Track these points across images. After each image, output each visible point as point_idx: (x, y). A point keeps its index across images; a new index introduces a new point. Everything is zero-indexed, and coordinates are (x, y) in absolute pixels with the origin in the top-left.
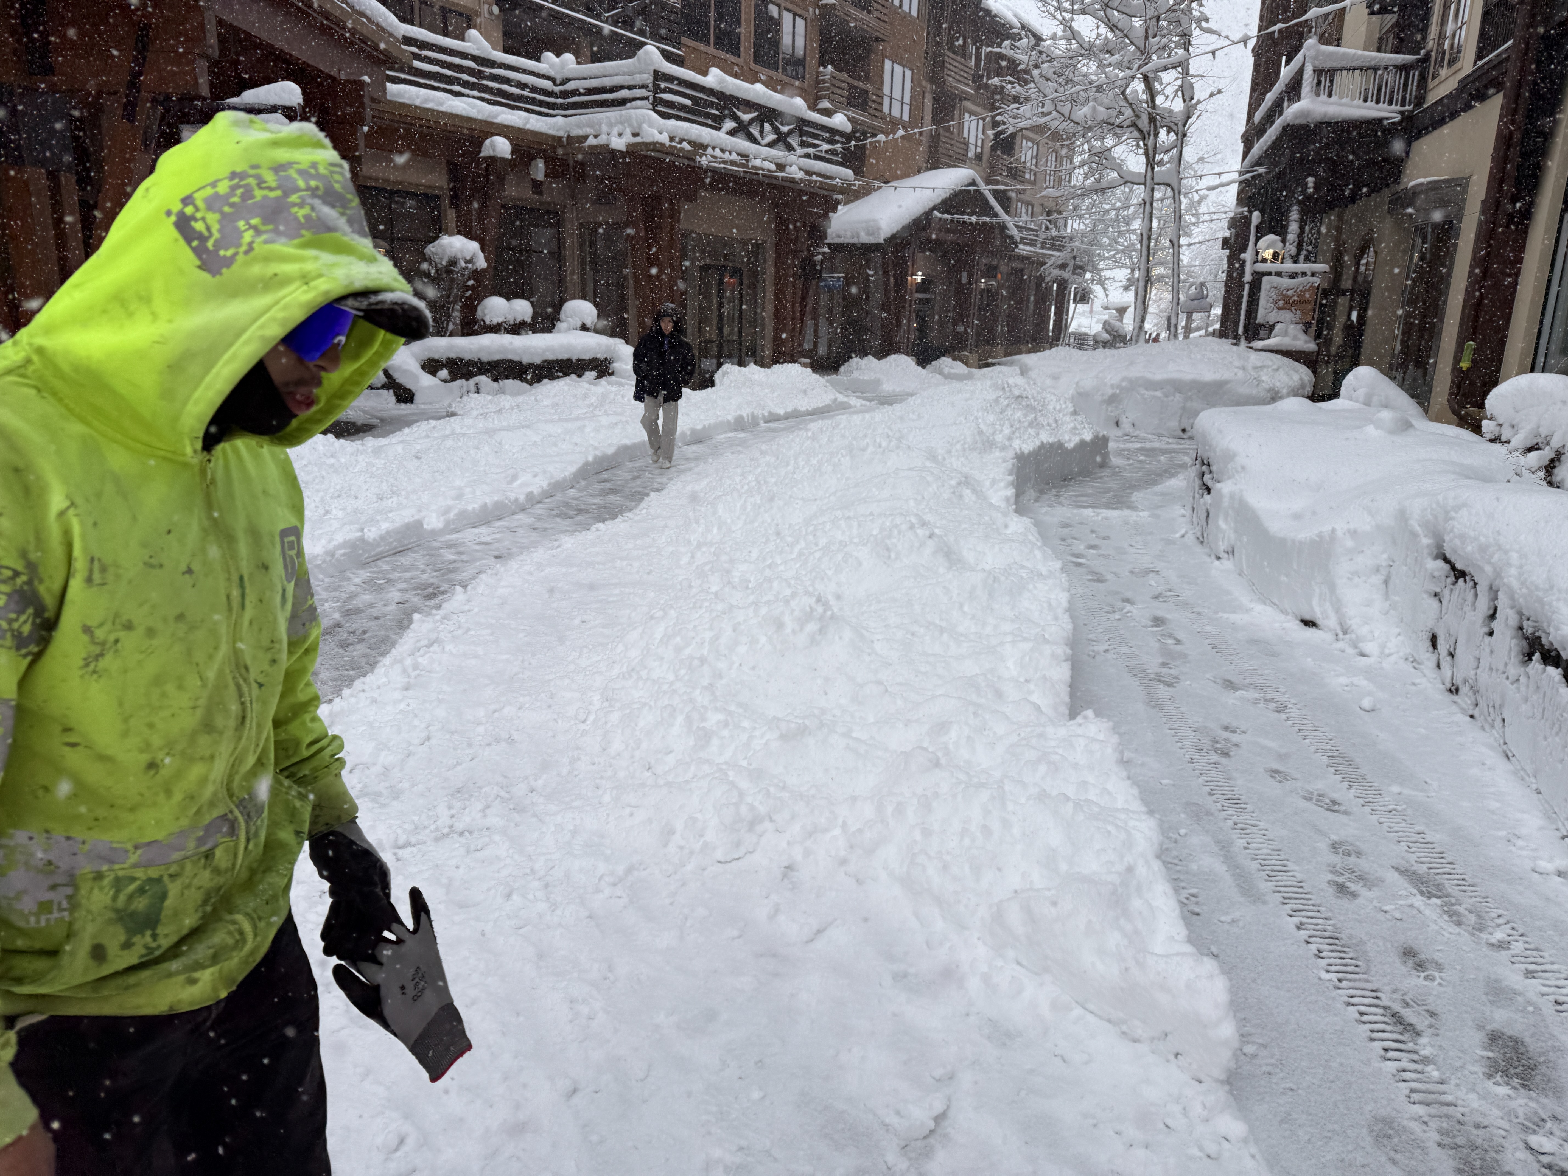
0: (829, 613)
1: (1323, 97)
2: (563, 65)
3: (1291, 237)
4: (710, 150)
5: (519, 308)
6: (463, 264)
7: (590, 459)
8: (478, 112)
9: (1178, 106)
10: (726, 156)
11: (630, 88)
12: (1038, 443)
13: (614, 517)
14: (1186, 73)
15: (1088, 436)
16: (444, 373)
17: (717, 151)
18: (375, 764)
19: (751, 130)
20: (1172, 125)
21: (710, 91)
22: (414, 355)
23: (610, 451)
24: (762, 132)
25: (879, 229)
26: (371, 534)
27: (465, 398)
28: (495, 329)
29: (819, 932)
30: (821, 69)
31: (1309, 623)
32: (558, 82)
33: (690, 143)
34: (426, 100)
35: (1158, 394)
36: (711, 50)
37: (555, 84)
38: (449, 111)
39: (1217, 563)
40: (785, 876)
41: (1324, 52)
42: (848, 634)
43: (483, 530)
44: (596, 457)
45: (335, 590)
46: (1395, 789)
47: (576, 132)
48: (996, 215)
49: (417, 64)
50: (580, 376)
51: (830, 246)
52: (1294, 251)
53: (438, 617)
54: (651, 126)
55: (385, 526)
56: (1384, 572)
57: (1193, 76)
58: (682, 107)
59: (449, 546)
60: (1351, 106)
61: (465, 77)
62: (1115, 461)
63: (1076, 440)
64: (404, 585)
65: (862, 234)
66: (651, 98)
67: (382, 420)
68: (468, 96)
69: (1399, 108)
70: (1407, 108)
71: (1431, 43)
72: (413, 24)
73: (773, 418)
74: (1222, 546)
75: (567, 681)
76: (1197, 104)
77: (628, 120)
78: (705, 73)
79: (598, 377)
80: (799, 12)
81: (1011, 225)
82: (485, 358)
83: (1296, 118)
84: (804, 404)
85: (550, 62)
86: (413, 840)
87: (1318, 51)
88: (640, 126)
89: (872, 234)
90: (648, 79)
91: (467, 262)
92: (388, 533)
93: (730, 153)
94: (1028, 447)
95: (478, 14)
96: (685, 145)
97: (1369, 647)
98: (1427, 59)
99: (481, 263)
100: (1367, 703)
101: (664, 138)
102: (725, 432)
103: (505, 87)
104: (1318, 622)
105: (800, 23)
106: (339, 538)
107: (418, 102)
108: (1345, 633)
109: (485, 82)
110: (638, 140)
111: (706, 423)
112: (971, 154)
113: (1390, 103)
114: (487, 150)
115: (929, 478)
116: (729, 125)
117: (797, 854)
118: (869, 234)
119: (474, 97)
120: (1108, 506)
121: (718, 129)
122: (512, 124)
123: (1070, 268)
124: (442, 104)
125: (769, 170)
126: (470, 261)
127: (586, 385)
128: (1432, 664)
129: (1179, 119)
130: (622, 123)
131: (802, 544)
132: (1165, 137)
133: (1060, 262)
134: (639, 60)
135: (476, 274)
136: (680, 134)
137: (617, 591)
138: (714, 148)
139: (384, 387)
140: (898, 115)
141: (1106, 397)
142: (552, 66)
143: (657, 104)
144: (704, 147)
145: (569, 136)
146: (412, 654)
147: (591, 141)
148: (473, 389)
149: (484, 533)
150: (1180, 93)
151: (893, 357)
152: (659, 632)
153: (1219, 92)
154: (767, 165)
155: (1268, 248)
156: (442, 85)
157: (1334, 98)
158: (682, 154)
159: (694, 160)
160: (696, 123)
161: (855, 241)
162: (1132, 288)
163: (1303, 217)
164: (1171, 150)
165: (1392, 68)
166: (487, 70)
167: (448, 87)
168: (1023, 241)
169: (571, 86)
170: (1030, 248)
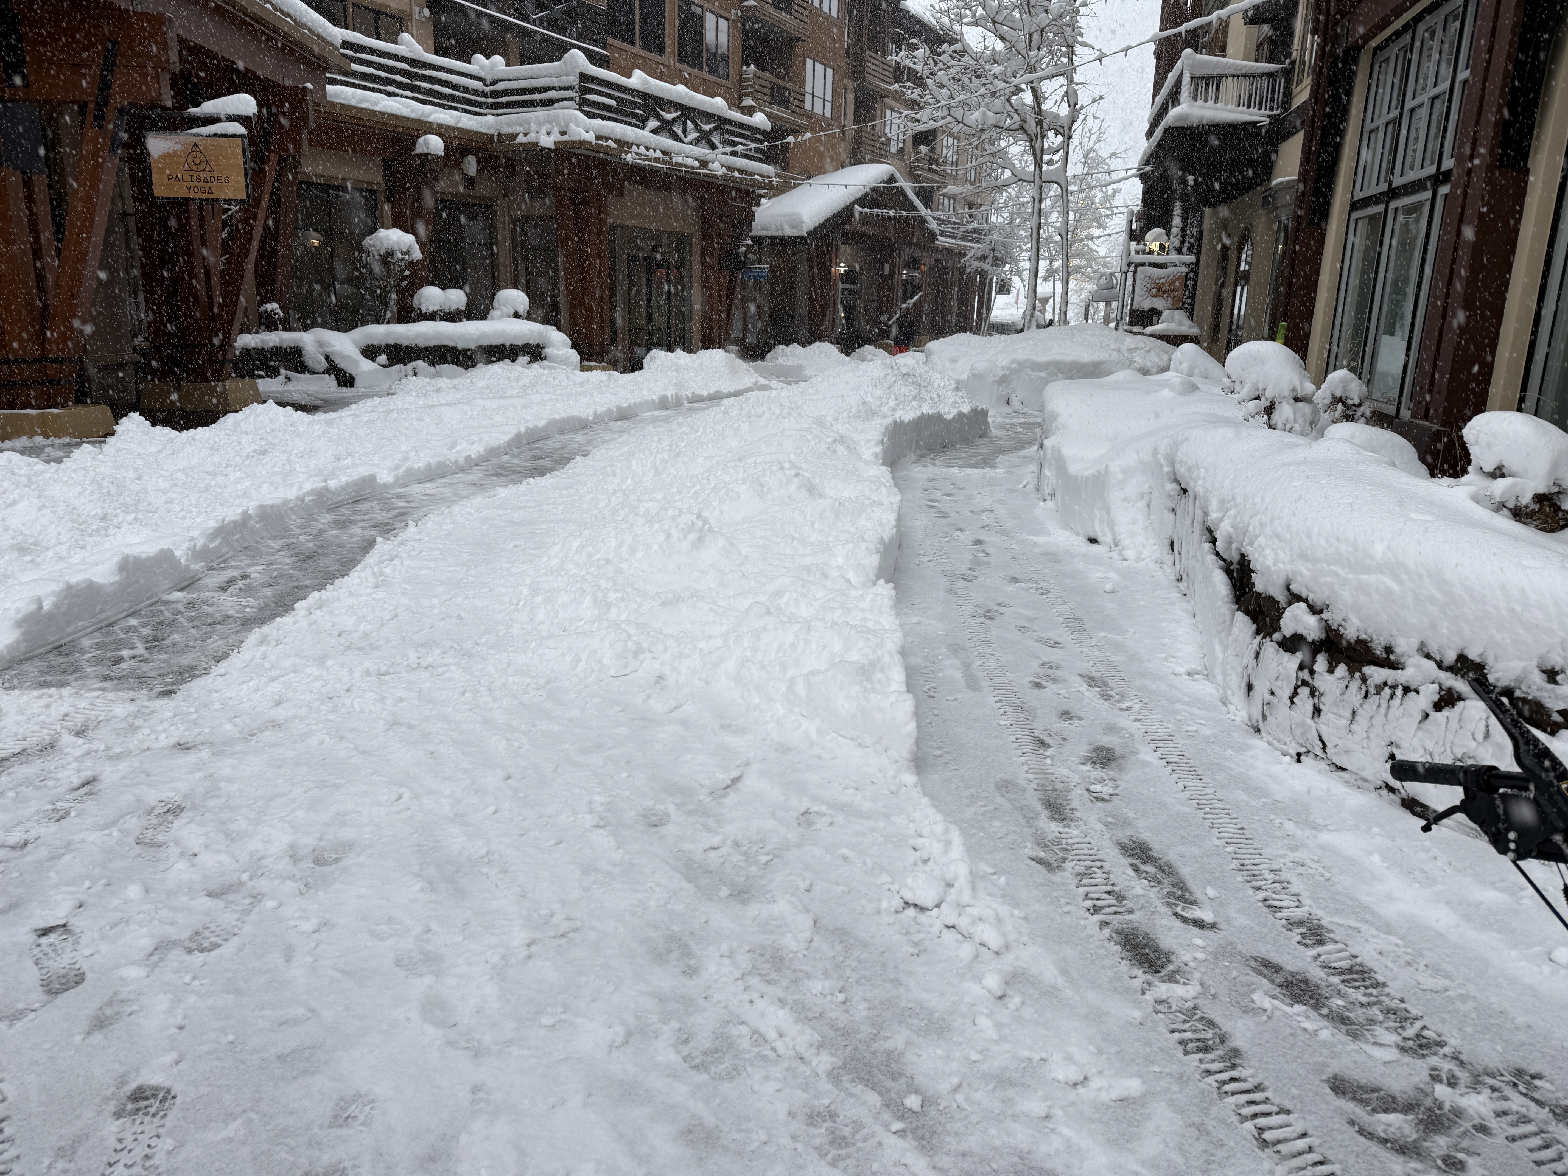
0: (707, 527)
1: (1200, 102)
2: (493, 66)
3: (1175, 230)
4: (634, 148)
5: (453, 297)
6: (400, 256)
7: (523, 430)
8: (412, 111)
9: (1064, 110)
10: (651, 153)
11: (557, 89)
12: (918, 413)
13: (542, 475)
14: (1071, 80)
15: (966, 409)
16: (383, 359)
17: (642, 148)
18: (356, 631)
19: (675, 129)
20: (1059, 128)
21: (634, 92)
22: (354, 342)
23: (541, 424)
24: (685, 131)
25: (801, 222)
26: (333, 484)
27: (404, 381)
28: (431, 317)
29: (676, 708)
30: (744, 68)
31: (1093, 541)
32: (488, 83)
33: (616, 141)
34: (362, 100)
35: (1043, 374)
36: (637, 50)
37: (486, 85)
38: (384, 110)
39: (1042, 504)
40: (657, 682)
41: (1200, 60)
42: (721, 542)
43: (428, 485)
44: (527, 428)
45: (306, 527)
46: (1102, 634)
47: (506, 130)
48: (915, 209)
49: (355, 67)
50: (513, 361)
51: (754, 239)
52: (1177, 243)
53: (396, 543)
54: (578, 125)
55: (344, 479)
56: (1147, 498)
57: (1077, 84)
58: (609, 108)
59: (399, 497)
60: (1226, 110)
61: (398, 78)
62: (994, 431)
63: (955, 412)
64: (363, 524)
65: (786, 227)
66: (577, 99)
67: (325, 401)
68: (401, 96)
69: (1268, 112)
70: (1275, 112)
71: (1295, 53)
72: (346, 28)
73: (696, 399)
74: (1047, 490)
75: (502, 581)
76: (1081, 109)
77: (556, 120)
78: (629, 76)
79: (530, 362)
80: (722, 13)
81: (930, 219)
82: (422, 344)
83: (1177, 121)
84: (726, 386)
85: (480, 64)
86: (391, 670)
87: (1194, 59)
88: (567, 126)
89: (796, 227)
90: (574, 80)
91: (403, 254)
92: (347, 484)
93: (655, 150)
94: (908, 415)
95: (410, 15)
96: (611, 143)
97: (1130, 554)
98: (1291, 69)
99: (417, 255)
100: (1109, 587)
101: (590, 137)
102: (650, 411)
103: (437, 87)
104: (1100, 539)
105: (723, 24)
106: (308, 487)
107: (353, 103)
108: (1116, 546)
109: (417, 83)
110: (565, 138)
111: (632, 402)
112: (893, 150)
113: (1260, 108)
114: (420, 148)
115: (809, 437)
116: (653, 124)
117: (667, 670)
118: (792, 227)
119: (407, 97)
120: (975, 466)
121: (643, 128)
122: (445, 123)
123: (989, 260)
124: (376, 104)
125: (692, 167)
126: (408, 252)
127: (520, 369)
128: (1170, 563)
129: (1065, 123)
130: (550, 122)
131: (698, 487)
132: (1053, 140)
133: (980, 254)
134: (566, 63)
135: (411, 264)
136: (605, 132)
137: (544, 526)
138: (638, 146)
139: (327, 372)
140: (820, 112)
141: (997, 378)
142: (482, 67)
143: (583, 104)
144: (630, 145)
145: (499, 134)
146: (378, 564)
147: (521, 139)
148: (411, 373)
149: (429, 488)
150: (1066, 100)
151: (818, 344)
152: (576, 544)
153: (1101, 98)
154: (690, 162)
155: (1154, 240)
156: (377, 86)
157: (1211, 103)
158: (607, 151)
159: (619, 157)
160: (621, 122)
161: (780, 233)
162: (1051, 279)
163: (1185, 211)
164: (1058, 151)
165: (1261, 76)
166: (420, 72)
167: (383, 88)
168: (942, 234)
169: (501, 86)
170: (950, 240)
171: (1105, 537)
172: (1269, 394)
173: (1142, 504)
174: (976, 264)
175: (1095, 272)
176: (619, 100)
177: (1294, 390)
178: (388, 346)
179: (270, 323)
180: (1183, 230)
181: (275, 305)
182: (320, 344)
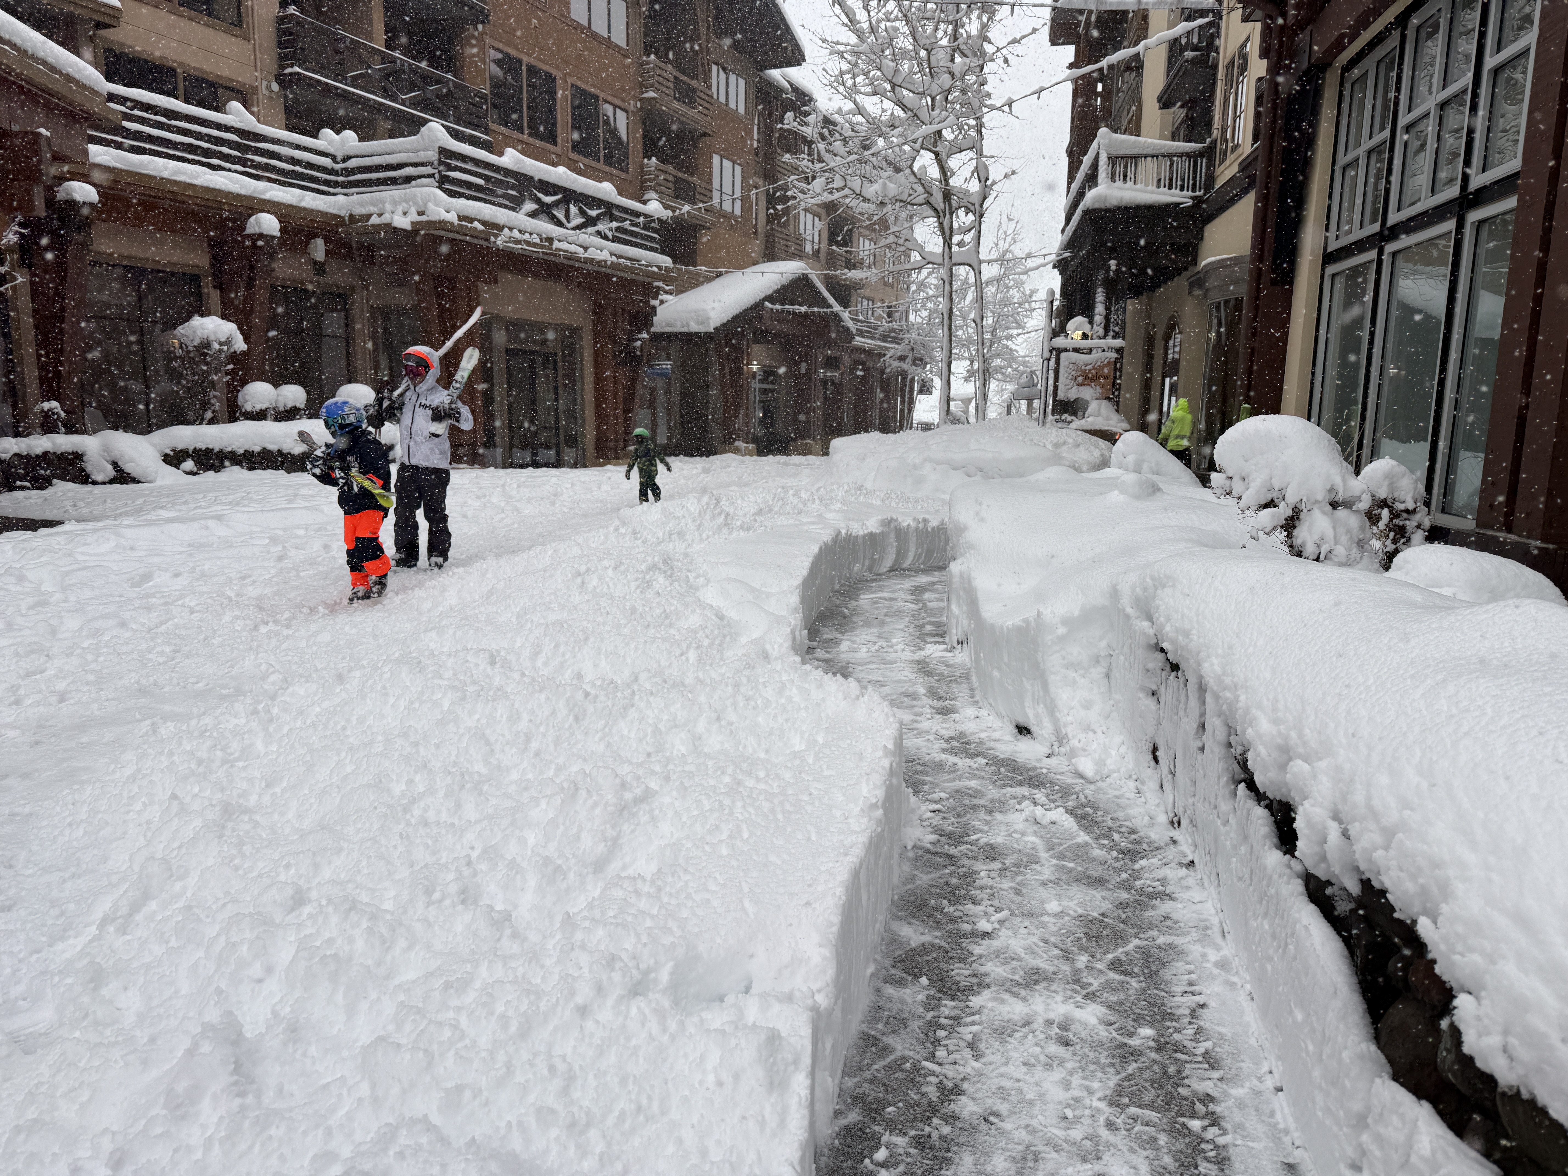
2: (343, 142)
3: (1098, 319)
4: (506, 231)
5: (289, 394)
6: (218, 346)
8: (242, 187)
9: (974, 186)
11: (415, 165)
14: (980, 154)
16: (189, 464)
17: (516, 232)
19: (555, 213)
20: (969, 205)
21: (508, 172)
25: (708, 318)
28: (260, 416)
30: (646, 160)
32: (338, 159)
33: (482, 223)
36: (521, 135)
37: (335, 161)
38: (205, 184)
41: (1116, 140)
47: (359, 211)
48: (830, 306)
51: (655, 333)
52: (1102, 330)
54: (436, 205)
56: (1105, 663)
57: (987, 157)
58: (478, 188)
60: (1145, 192)
61: (225, 150)
65: (692, 324)
66: (437, 176)
68: (230, 170)
69: (1190, 193)
70: (1198, 193)
71: (1215, 132)
76: (992, 185)
77: (412, 199)
78: (501, 154)
80: (620, 104)
81: (845, 317)
83: (1095, 203)
85: (328, 139)
87: (1111, 139)
88: (425, 205)
89: (702, 323)
90: (432, 155)
91: (221, 344)
93: (531, 234)
95: (256, 89)
96: (476, 224)
98: (1212, 148)
99: (240, 345)
101: (452, 217)
103: (274, 162)
105: (621, 114)
107: (166, 174)
109: (250, 156)
110: (424, 218)
112: (809, 251)
113: (1182, 189)
114: (252, 227)
116: (530, 206)
118: (698, 323)
119: (236, 171)
121: (516, 210)
122: (284, 201)
123: (909, 360)
124: (196, 178)
125: (573, 252)
128: (1156, 784)
129: (976, 200)
130: (406, 201)
132: (963, 218)
133: (899, 354)
134: (422, 136)
135: (234, 357)
136: (470, 213)
138: (511, 229)
140: (729, 209)
142: (330, 143)
143: (443, 182)
144: (500, 228)
145: (351, 215)
147: (374, 220)
150: (976, 175)
153: (1014, 173)
154: (571, 247)
156: (197, 158)
157: (1130, 184)
158: (474, 234)
159: (487, 240)
160: (490, 202)
161: (685, 330)
162: (973, 379)
163: (1108, 298)
164: (970, 230)
165: (1181, 155)
166: (253, 144)
167: (205, 160)
168: (861, 333)
169: (353, 163)
170: (870, 341)
171: (1043, 728)
172: (1292, 498)
173: (1097, 672)
174: (896, 364)
175: (1015, 370)
176: (487, 178)
177: (1332, 490)
178: (195, 450)
179: (49, 426)
180: (1107, 318)
181: (54, 404)
182: (106, 449)
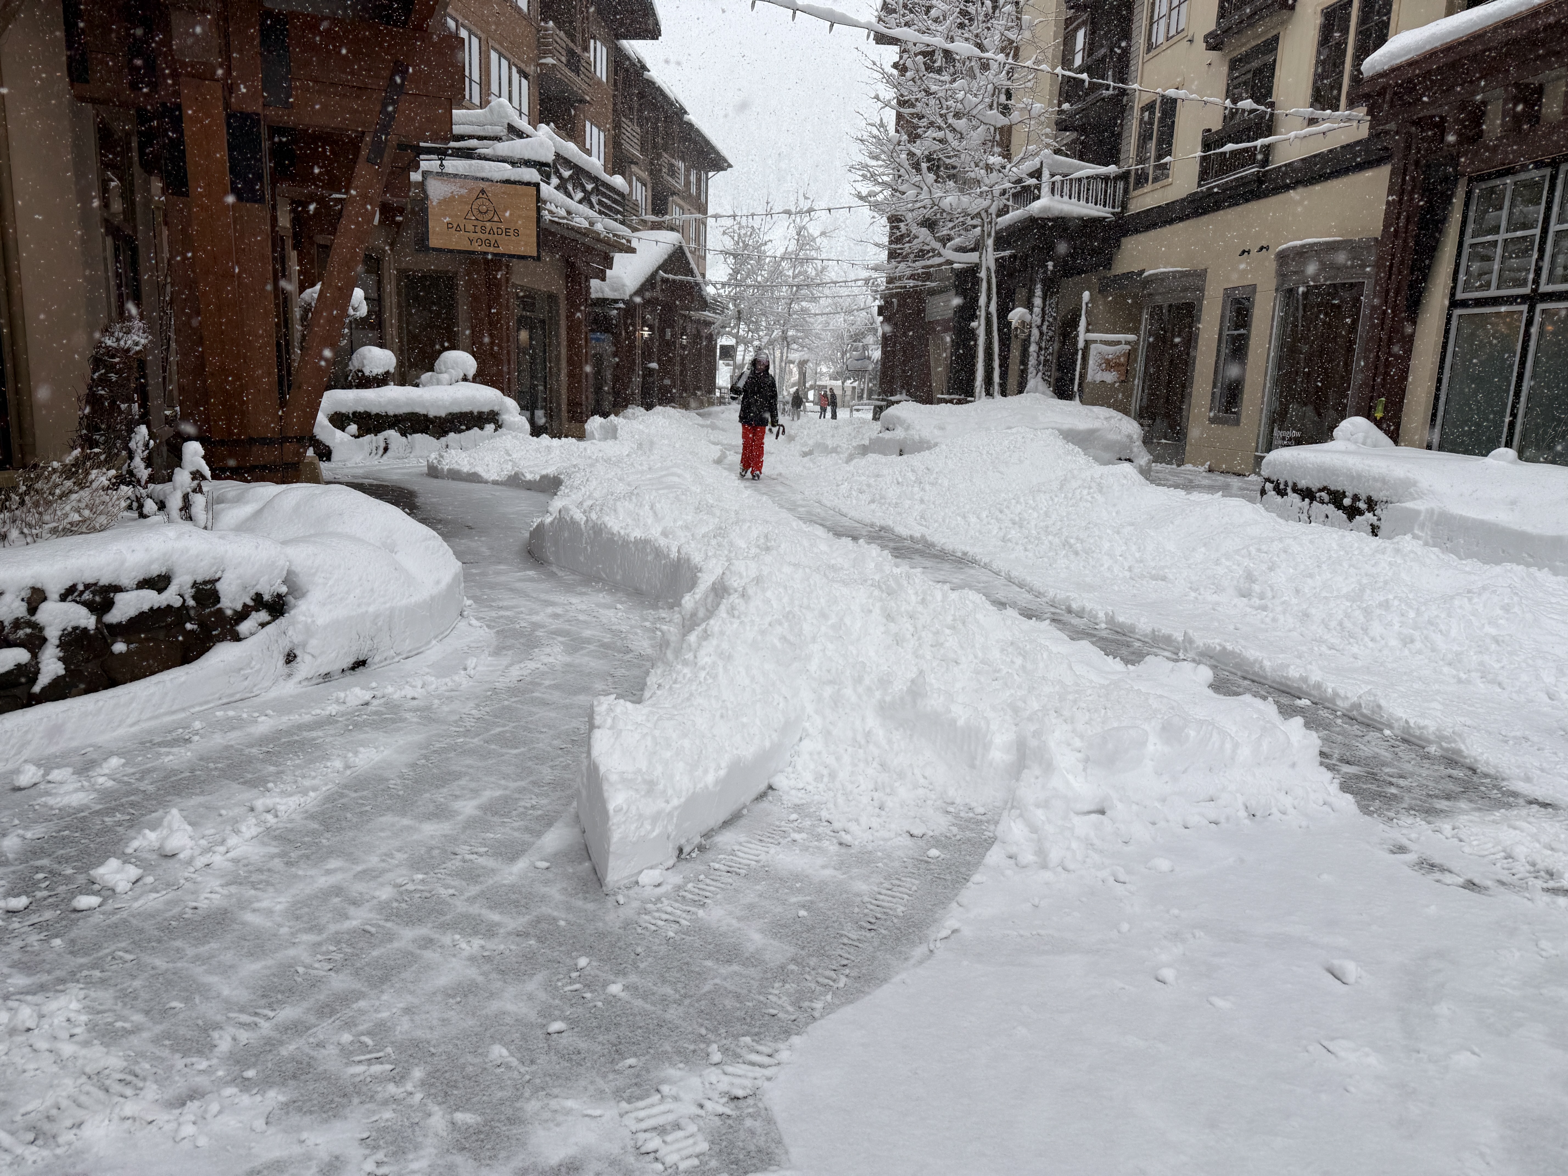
1: (1057, 197)
10: (558, 211)
11: (480, 138)
16: (353, 428)
17: (553, 206)
19: (568, 187)
22: (326, 411)
24: (575, 189)
25: (624, 285)
41: (1057, 161)
60: (1078, 206)
65: (607, 290)
69: (1111, 210)
70: (1117, 210)
79: (495, 431)
80: (524, 68)
82: (392, 412)
90: (501, 131)
93: (561, 208)
113: (1105, 206)
118: (613, 289)
125: (585, 227)
134: (491, 111)
138: (551, 203)
154: (583, 221)
161: (600, 295)
163: (1045, 294)
178: (356, 414)
180: (1043, 310)
